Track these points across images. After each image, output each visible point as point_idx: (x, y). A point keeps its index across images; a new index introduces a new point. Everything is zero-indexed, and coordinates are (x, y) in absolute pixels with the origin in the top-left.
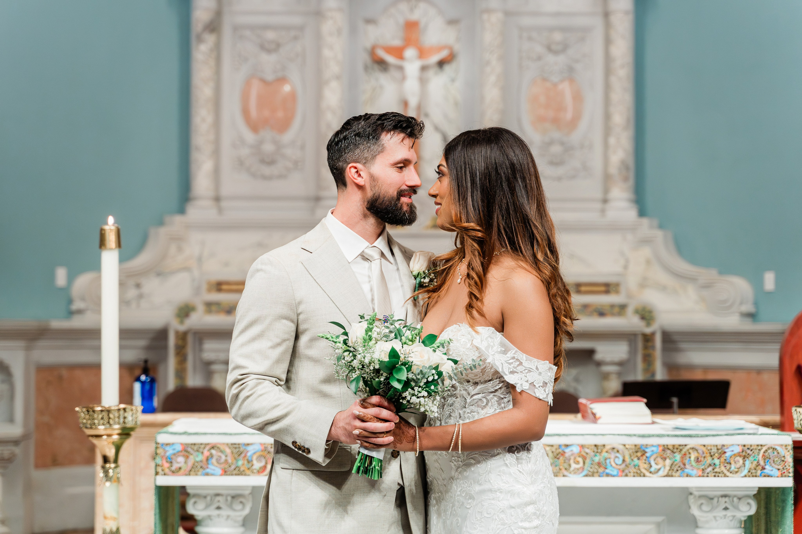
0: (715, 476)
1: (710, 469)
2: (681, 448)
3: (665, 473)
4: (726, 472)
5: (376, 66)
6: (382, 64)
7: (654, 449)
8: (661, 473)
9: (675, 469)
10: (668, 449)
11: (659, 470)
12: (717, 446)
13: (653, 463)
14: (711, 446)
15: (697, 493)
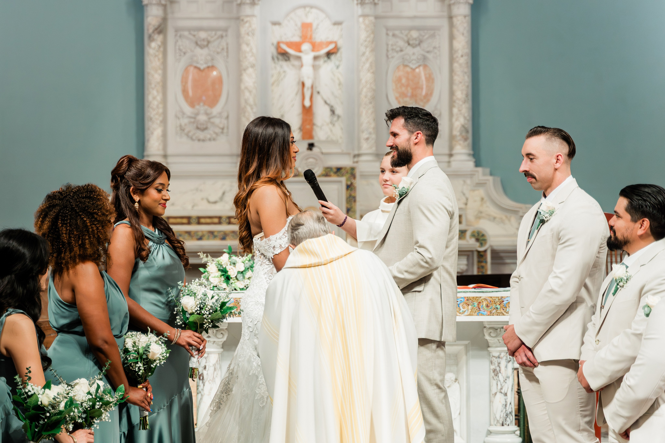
0: (497, 315)
1: (494, 311)
2: (478, 299)
3: (469, 313)
4: (503, 312)
5: (280, 57)
6: (284, 55)
7: (461, 299)
8: (466, 313)
9: (474, 311)
10: (470, 299)
11: (465, 311)
12: (498, 297)
13: (461, 308)
14: (495, 297)
15: (488, 326)
